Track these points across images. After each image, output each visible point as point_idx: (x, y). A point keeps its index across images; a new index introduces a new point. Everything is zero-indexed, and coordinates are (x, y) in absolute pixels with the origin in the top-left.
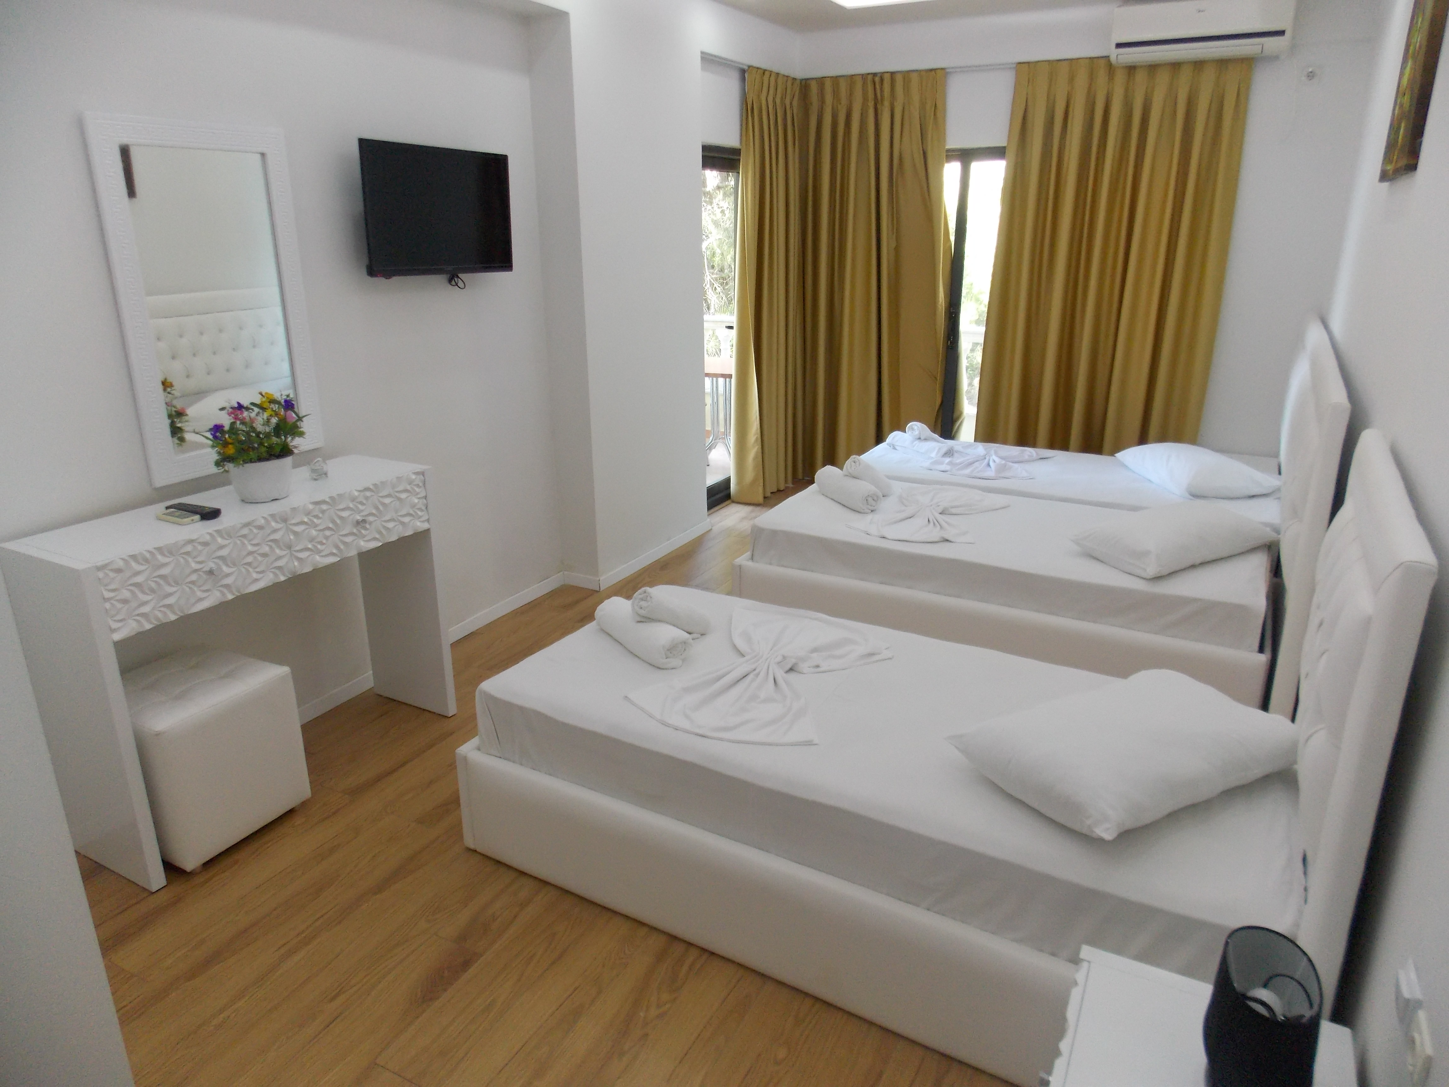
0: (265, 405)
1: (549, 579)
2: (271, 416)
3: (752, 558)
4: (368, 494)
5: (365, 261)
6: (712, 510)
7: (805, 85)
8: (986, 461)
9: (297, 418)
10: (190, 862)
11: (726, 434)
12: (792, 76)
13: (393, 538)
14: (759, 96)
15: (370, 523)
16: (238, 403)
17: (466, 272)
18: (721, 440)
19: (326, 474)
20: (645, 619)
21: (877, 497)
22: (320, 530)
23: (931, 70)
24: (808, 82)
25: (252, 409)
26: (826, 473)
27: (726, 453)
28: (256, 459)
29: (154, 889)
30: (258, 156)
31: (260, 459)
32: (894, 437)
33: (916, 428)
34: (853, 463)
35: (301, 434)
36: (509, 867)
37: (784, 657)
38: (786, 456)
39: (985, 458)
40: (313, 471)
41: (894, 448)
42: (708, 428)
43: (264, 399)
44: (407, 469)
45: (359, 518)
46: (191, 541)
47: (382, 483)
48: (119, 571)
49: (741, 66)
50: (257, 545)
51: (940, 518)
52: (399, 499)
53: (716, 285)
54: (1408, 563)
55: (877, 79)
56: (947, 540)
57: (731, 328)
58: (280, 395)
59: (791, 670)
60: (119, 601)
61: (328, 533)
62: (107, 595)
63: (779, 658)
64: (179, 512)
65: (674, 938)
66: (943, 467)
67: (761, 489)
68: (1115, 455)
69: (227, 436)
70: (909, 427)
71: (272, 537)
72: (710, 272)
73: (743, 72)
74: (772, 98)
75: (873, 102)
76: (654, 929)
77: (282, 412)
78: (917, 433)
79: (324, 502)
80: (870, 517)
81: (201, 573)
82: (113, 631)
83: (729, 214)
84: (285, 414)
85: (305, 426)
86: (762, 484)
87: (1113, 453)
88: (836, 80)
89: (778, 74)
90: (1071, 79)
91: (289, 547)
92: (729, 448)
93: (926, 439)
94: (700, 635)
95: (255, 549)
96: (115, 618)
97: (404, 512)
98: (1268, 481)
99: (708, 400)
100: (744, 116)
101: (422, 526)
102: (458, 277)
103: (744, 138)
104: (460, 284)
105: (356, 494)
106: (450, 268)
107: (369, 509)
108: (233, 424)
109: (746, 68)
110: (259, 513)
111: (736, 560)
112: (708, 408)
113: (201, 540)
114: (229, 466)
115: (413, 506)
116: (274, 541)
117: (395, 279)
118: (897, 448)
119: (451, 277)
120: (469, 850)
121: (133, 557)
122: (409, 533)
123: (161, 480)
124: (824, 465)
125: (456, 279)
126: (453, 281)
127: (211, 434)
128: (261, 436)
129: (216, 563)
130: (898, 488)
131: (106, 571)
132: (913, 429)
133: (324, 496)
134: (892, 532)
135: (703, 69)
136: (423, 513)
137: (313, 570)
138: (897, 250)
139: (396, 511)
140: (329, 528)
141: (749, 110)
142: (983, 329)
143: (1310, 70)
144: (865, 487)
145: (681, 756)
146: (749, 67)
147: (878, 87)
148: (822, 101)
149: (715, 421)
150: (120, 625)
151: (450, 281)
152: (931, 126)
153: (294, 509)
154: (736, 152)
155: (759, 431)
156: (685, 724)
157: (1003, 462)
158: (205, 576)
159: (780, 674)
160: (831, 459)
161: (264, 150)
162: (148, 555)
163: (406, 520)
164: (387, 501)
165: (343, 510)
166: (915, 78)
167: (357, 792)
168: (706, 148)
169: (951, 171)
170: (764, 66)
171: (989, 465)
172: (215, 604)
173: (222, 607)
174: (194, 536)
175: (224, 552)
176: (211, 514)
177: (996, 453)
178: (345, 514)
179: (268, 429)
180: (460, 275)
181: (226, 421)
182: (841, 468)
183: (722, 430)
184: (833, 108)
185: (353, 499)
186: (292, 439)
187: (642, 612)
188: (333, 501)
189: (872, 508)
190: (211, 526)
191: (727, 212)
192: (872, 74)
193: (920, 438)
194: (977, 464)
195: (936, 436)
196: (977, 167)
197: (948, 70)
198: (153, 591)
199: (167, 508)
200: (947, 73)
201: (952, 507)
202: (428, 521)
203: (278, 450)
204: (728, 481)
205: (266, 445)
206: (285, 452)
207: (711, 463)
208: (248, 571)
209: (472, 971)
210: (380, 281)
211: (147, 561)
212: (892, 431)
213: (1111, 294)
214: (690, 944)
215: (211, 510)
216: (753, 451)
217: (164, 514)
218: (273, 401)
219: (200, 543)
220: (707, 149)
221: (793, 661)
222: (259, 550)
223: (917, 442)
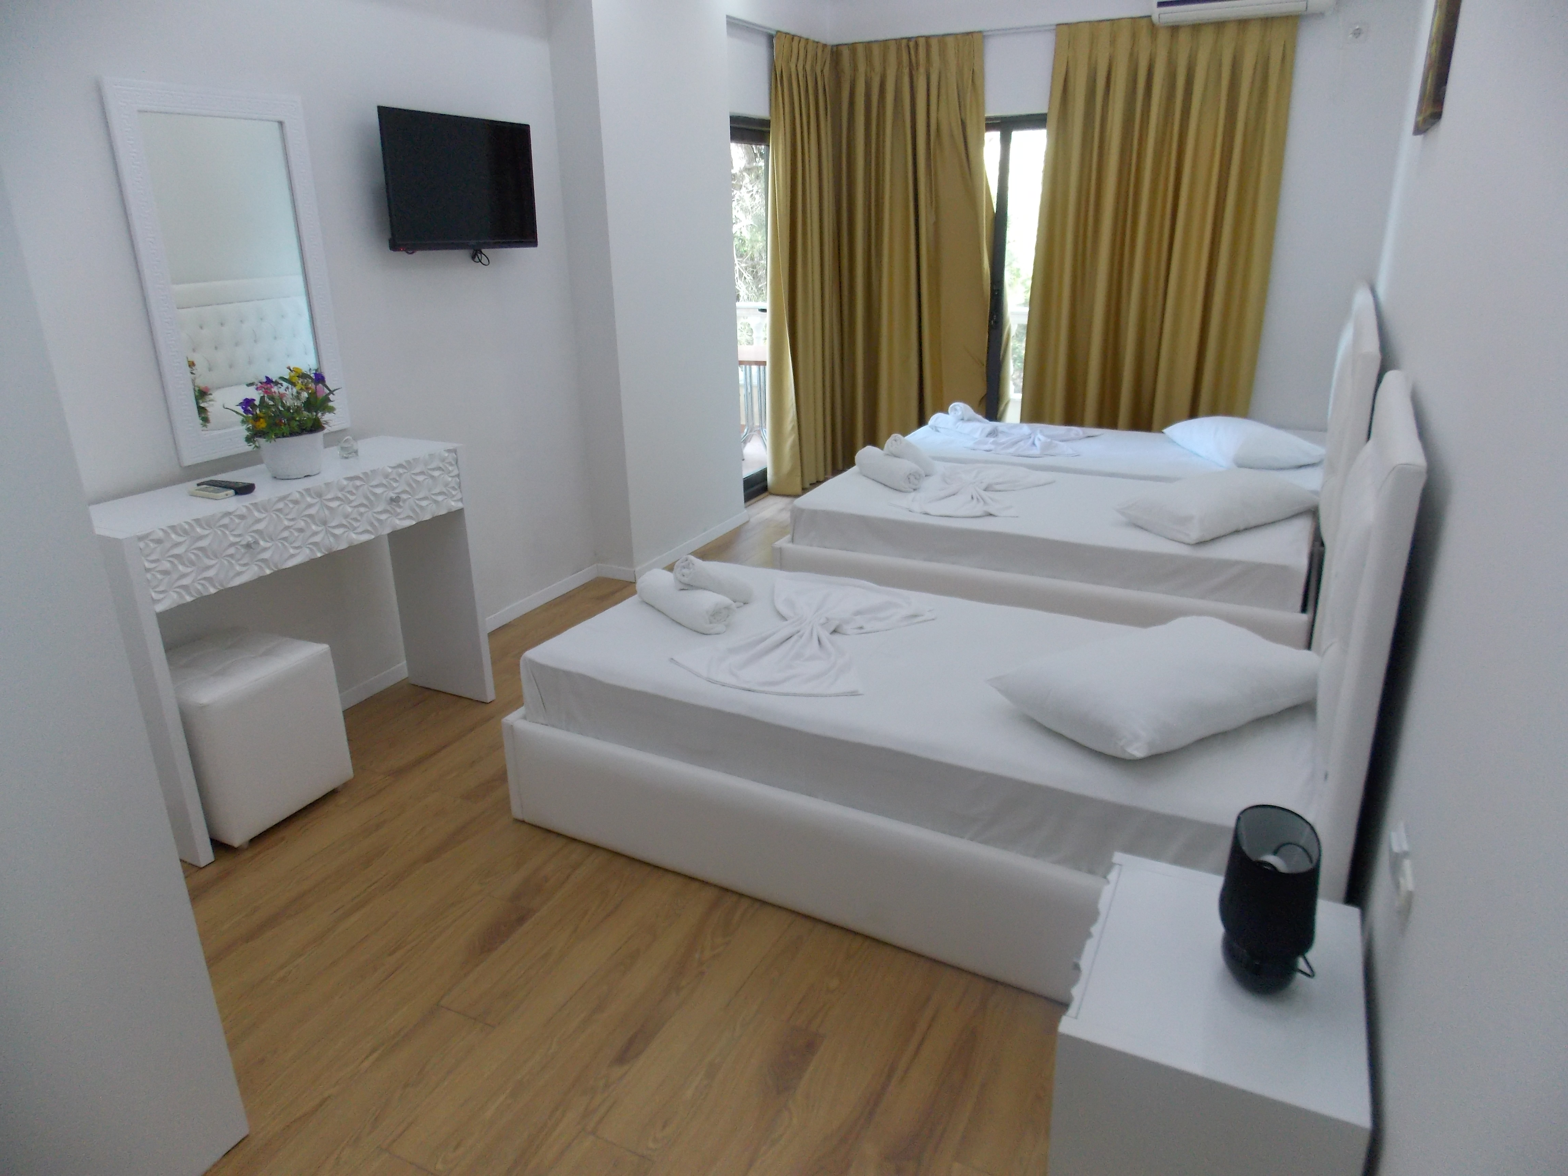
0: (295, 379)
1: (583, 571)
2: (301, 389)
3: (792, 541)
4: (401, 471)
5: (388, 235)
6: (748, 503)
7: (836, 52)
8: (1031, 440)
9: (328, 392)
10: (237, 837)
11: (762, 426)
12: (823, 41)
13: (427, 517)
14: (788, 61)
15: (404, 501)
16: (267, 378)
17: (489, 248)
18: (756, 433)
19: (356, 452)
20: (687, 586)
21: (920, 475)
22: (355, 507)
23: (968, 34)
24: (840, 48)
25: (282, 385)
26: (866, 454)
27: (762, 447)
28: (288, 433)
29: (202, 865)
30: (276, 125)
31: (292, 434)
32: (936, 419)
33: (958, 408)
34: (894, 442)
35: (331, 410)
36: (559, 835)
37: (828, 619)
38: (825, 442)
39: (1030, 438)
40: (343, 448)
41: (938, 431)
42: (743, 422)
43: (292, 374)
44: (439, 447)
45: (394, 496)
46: (228, 514)
47: (414, 460)
48: (159, 541)
49: (769, 31)
50: (292, 520)
51: (985, 495)
52: (432, 477)
53: (745, 275)
54: (1400, 466)
55: (912, 44)
56: (991, 515)
57: (764, 310)
58: (309, 369)
59: (835, 631)
60: (159, 572)
61: (362, 510)
62: (148, 565)
63: (823, 620)
64: (212, 488)
65: (725, 890)
66: (987, 447)
67: (798, 479)
68: (1163, 431)
69: (258, 411)
70: (952, 407)
71: (307, 512)
72: (738, 261)
73: (771, 38)
74: (802, 66)
75: (908, 69)
76: (705, 883)
77: (312, 385)
78: (960, 413)
79: (357, 478)
80: (913, 494)
81: (239, 547)
82: (155, 601)
83: (759, 199)
84: (316, 388)
85: (336, 401)
86: (800, 474)
87: (1160, 430)
88: (868, 45)
89: (807, 40)
90: (1113, 42)
91: (324, 523)
92: (765, 441)
93: (969, 420)
94: (742, 604)
95: (292, 523)
96: (157, 590)
97: (437, 491)
98: (1314, 450)
99: (742, 392)
100: (773, 86)
101: (455, 505)
102: (481, 253)
103: (773, 109)
104: (484, 260)
105: (390, 470)
106: (473, 242)
107: (400, 487)
108: (262, 398)
109: (774, 33)
110: (294, 488)
111: (776, 543)
112: (742, 399)
113: (238, 513)
114: (261, 441)
115: (446, 485)
116: (310, 516)
117: (418, 253)
118: (939, 429)
119: (474, 253)
120: (517, 821)
121: (173, 528)
122: (443, 512)
123: (190, 458)
124: (864, 446)
125: (479, 255)
126: (477, 257)
127: (243, 408)
128: (291, 411)
129: (252, 536)
130: (940, 467)
131: (148, 542)
132: (956, 410)
133: (358, 472)
134: (933, 508)
135: (729, 34)
136: (456, 492)
137: (348, 547)
138: (936, 224)
139: (430, 490)
140: (362, 505)
141: (778, 77)
142: (1027, 309)
143: (1357, 27)
144: (906, 465)
145: (728, 709)
146: (778, 32)
147: (912, 52)
148: (855, 69)
149: (750, 415)
150: (161, 596)
151: (473, 258)
152: (969, 95)
153: (327, 484)
154: (765, 123)
155: (795, 418)
156: (732, 681)
157: (1049, 440)
158: (243, 550)
159: (825, 635)
160: (873, 439)
161: (281, 119)
162: (187, 527)
163: (440, 498)
164: (420, 478)
165: (377, 486)
166: (950, 42)
167: (399, 773)
168: (734, 119)
169: (992, 139)
170: (793, 31)
171: (1034, 444)
172: (254, 579)
173: (261, 581)
174: (231, 509)
175: (260, 526)
176: (245, 489)
177: (1041, 432)
178: (379, 491)
179: (297, 403)
180: (483, 251)
181: (255, 395)
182: (882, 448)
183: (757, 423)
184: (866, 75)
185: (386, 476)
186: (323, 414)
187: (686, 580)
188: (366, 477)
189: (914, 487)
190: (246, 500)
191: (757, 196)
192: (906, 38)
193: (962, 419)
194: (1022, 443)
195: (980, 417)
196: (1018, 136)
197: (985, 34)
198: (192, 563)
199: (198, 485)
200: (984, 37)
201: (997, 484)
202: (461, 500)
203: (310, 424)
204: (764, 472)
205: (297, 419)
206: (316, 427)
207: (745, 457)
208: (283, 545)
209: (527, 926)
210: (402, 255)
211: (186, 532)
212: (935, 412)
213: (1158, 269)
214: (741, 895)
215: (243, 485)
216: (790, 439)
217: (196, 490)
218: (303, 376)
219: (236, 516)
220: (736, 120)
221: (837, 623)
222: (295, 524)
223: (960, 424)
